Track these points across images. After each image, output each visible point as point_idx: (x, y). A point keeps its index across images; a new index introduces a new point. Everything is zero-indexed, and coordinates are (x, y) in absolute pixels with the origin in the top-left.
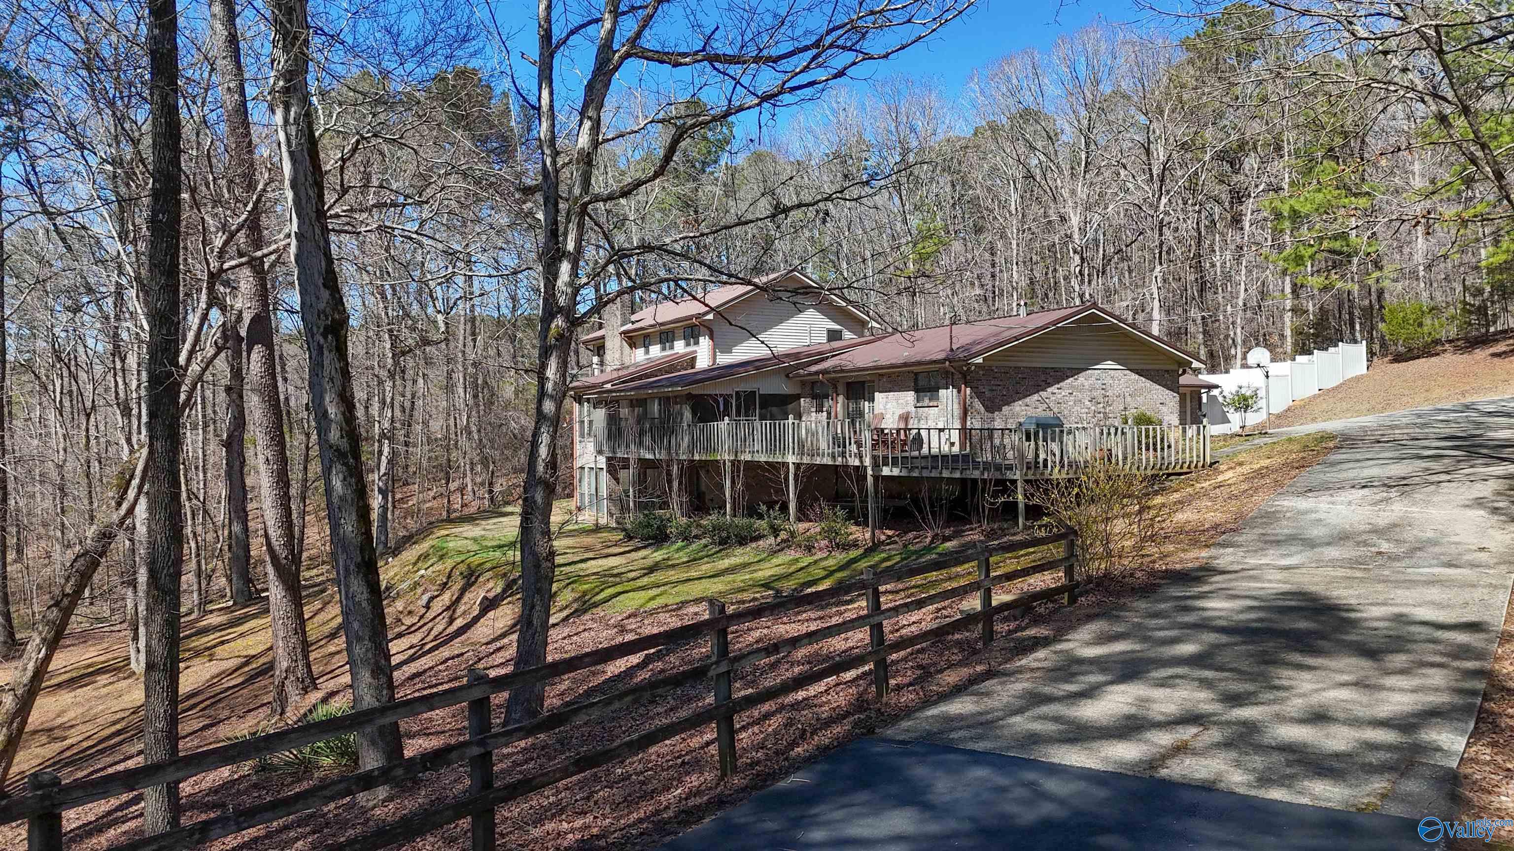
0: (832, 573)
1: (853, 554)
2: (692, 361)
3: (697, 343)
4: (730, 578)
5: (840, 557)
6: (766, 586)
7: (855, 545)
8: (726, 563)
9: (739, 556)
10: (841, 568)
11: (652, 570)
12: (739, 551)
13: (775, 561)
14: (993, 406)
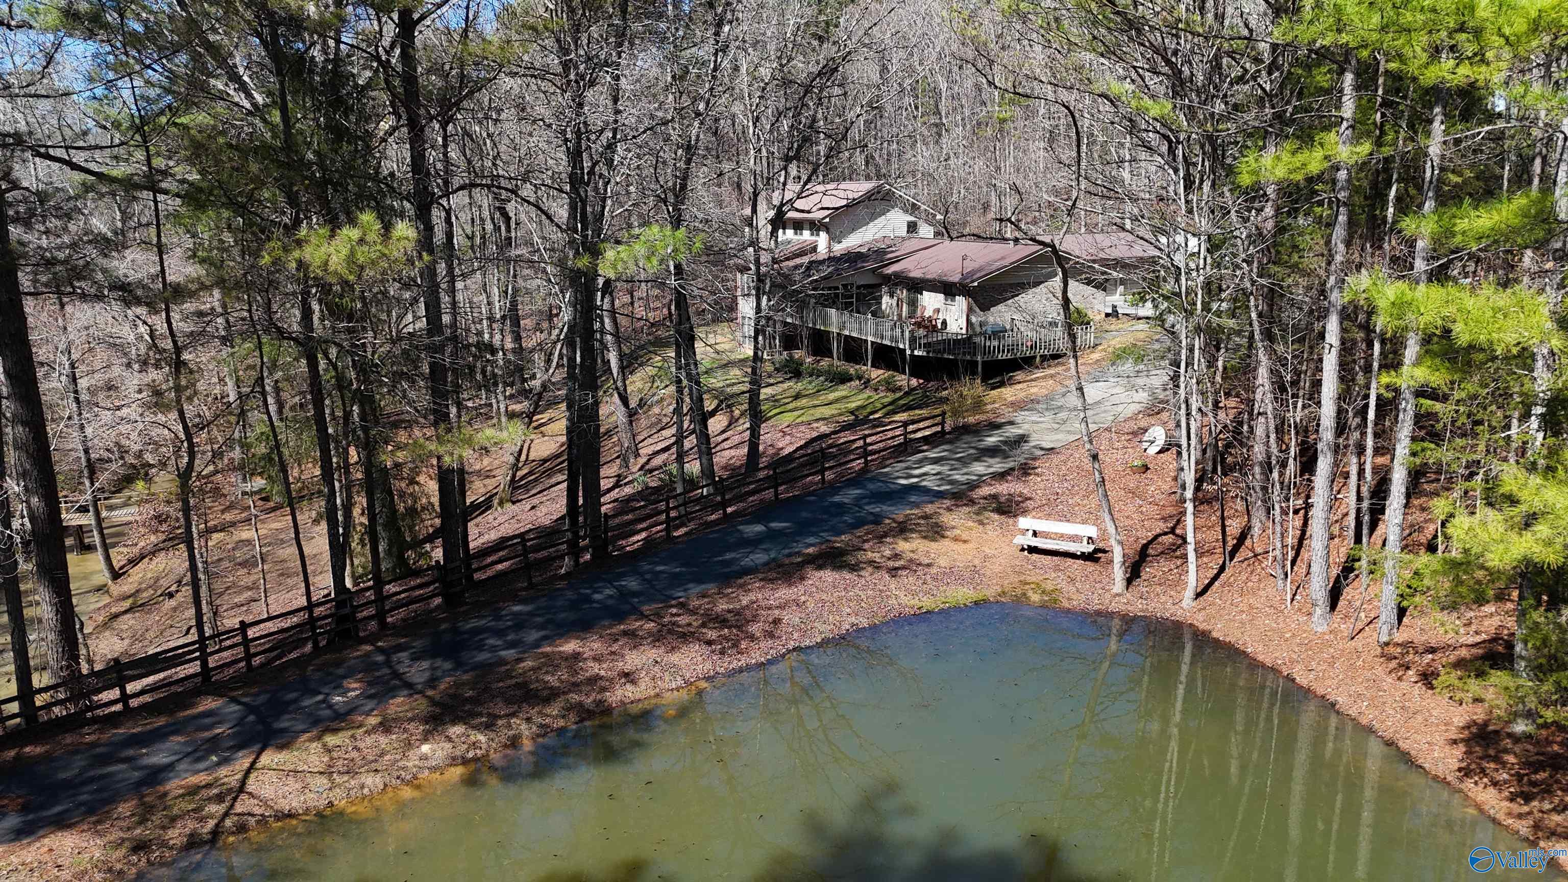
0: (885, 407)
1: (898, 395)
2: (814, 249)
3: (818, 235)
4: (837, 406)
5: (891, 397)
6: (852, 413)
7: (900, 389)
8: (832, 396)
9: (842, 391)
10: (891, 404)
11: (797, 397)
12: (841, 387)
13: (860, 397)
14: (985, 308)
